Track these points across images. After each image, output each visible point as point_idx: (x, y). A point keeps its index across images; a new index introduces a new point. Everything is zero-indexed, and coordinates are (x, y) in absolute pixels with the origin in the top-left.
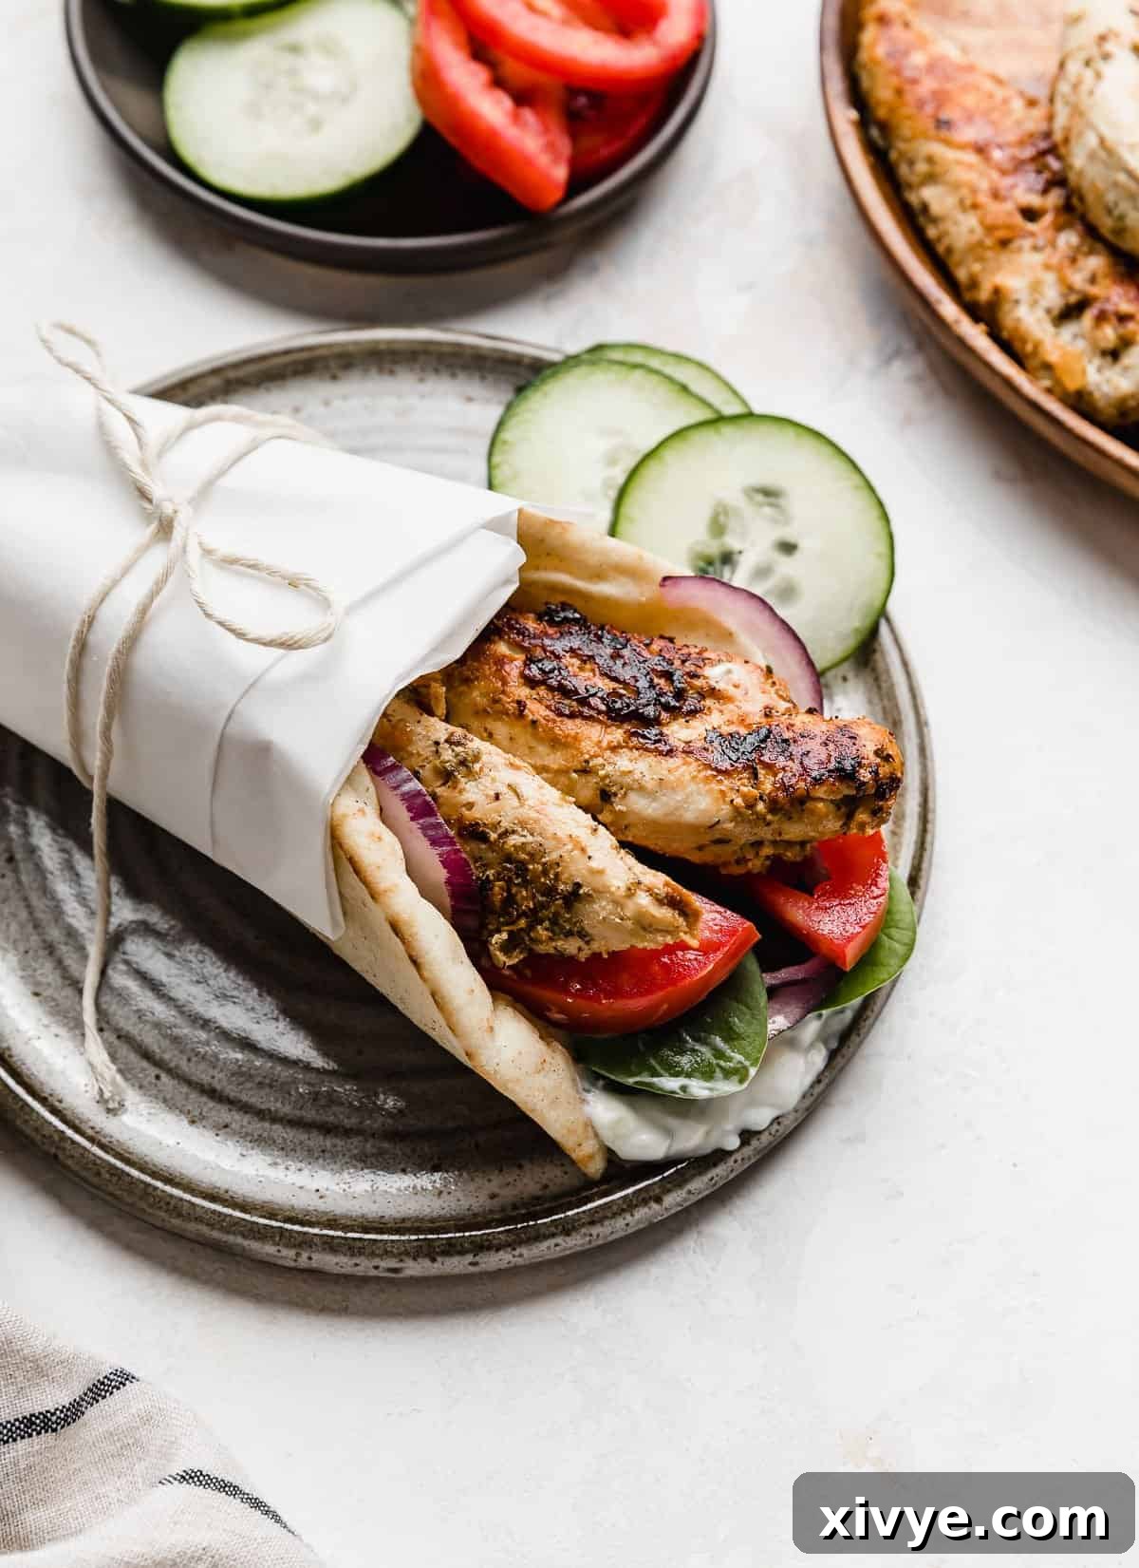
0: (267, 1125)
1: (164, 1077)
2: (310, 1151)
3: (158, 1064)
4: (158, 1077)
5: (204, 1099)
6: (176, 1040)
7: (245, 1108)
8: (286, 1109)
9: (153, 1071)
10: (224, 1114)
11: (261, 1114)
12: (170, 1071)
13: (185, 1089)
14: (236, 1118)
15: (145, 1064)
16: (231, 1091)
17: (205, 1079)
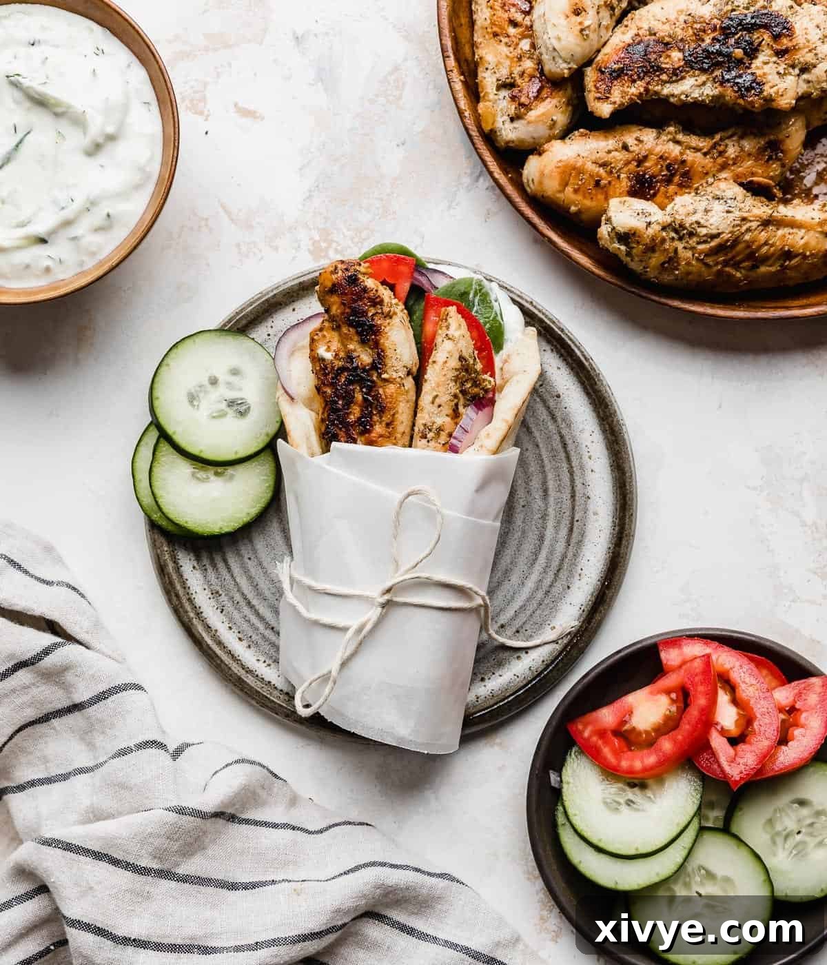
0: (575, 469)
1: (576, 519)
2: (576, 447)
3: (572, 524)
4: (577, 521)
5: (577, 498)
6: (559, 522)
7: (572, 481)
8: (565, 465)
9: (576, 523)
10: (579, 487)
11: (571, 473)
12: (573, 518)
13: (577, 508)
14: (578, 482)
15: (575, 529)
16: (568, 491)
17: (569, 502)
